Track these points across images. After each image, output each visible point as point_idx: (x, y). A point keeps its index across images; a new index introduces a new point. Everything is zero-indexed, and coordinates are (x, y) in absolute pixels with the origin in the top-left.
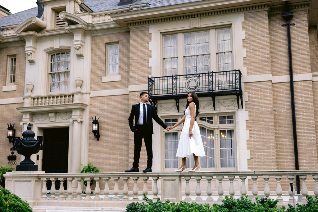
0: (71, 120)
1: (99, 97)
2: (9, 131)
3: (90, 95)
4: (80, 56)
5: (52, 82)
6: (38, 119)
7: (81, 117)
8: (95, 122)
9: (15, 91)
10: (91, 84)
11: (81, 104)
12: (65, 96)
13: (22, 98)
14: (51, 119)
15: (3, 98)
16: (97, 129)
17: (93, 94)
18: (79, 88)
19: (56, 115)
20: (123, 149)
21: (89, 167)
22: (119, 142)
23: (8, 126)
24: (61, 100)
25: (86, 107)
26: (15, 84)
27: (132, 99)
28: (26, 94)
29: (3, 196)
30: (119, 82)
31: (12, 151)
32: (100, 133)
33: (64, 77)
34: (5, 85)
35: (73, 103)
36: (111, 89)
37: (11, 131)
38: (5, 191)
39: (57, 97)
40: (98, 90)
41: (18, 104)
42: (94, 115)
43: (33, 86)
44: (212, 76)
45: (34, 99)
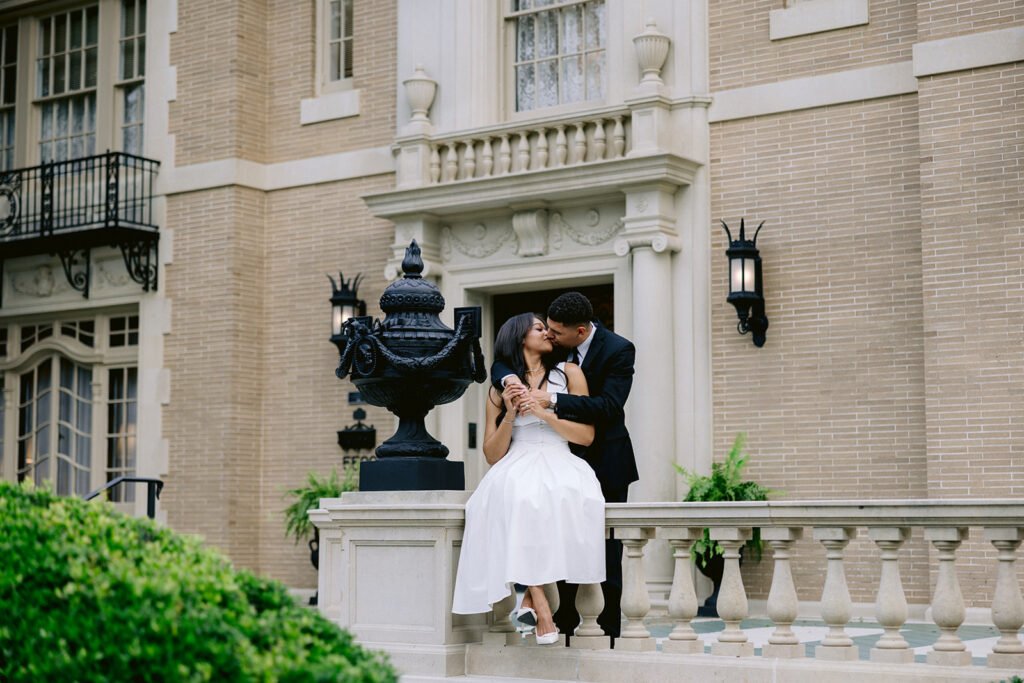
0: (620, 246)
1: (756, 121)
2: (337, 309)
3: (712, 109)
5: (520, 62)
6: (463, 249)
7: (669, 225)
8: (743, 250)
9: (357, 116)
10: (714, 55)
11: (666, 161)
12: (588, 126)
13: (386, 150)
14: (524, 243)
15: (306, 154)
16: (750, 287)
17: (726, 105)
18: (652, 79)
19: (547, 225)
20: (891, 389)
21: (720, 482)
22: (868, 351)
23: (334, 286)
24: (567, 147)
25: (693, 174)
26: (356, 87)
27: (936, 118)
28: (406, 130)
29: (246, 621)
30: (861, 30)
31: (355, 408)
32: (767, 305)
33: (580, 30)
34: (313, 94)
35: (629, 155)
36: (817, 73)
37: (345, 308)
38: (261, 591)
39: (550, 132)
40: (748, 85)
41: (373, 180)
42: (732, 216)
43: (433, 87)
45: (444, 148)
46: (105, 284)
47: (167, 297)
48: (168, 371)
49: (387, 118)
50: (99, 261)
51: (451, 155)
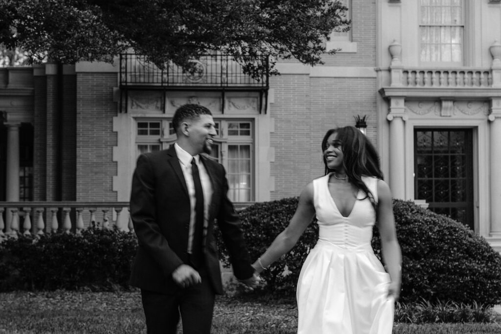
0: (491, 117)
4: (495, 2)
12: (470, 73)
13: (370, 69)
14: (443, 111)
15: (329, 64)
24: (463, 79)
26: (354, 41)
37: (362, 129)
39: (454, 73)
44: (227, 60)
45: (406, 72)
46: (233, 108)
47: (271, 117)
48: (273, 149)
49: (370, 56)
50: (229, 98)
51: (410, 75)
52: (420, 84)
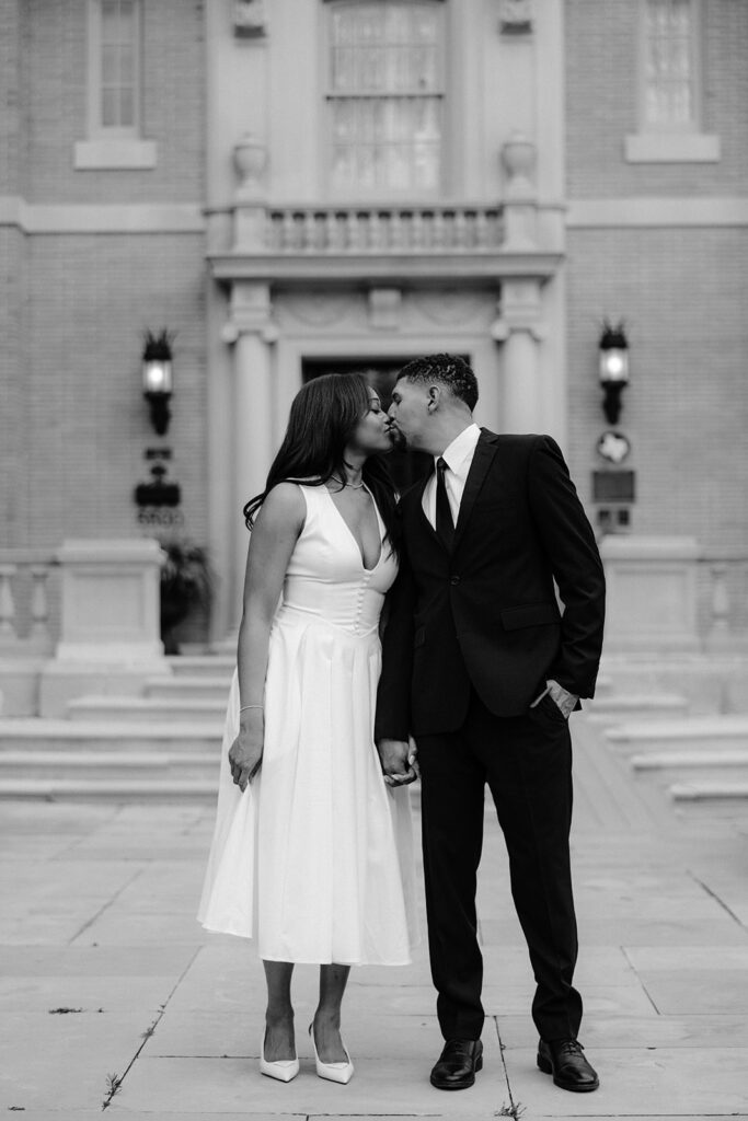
0: (501, 331)
1: (610, 232)
3: (568, 215)
4: (517, 29)
10: (569, 166)
12: (449, 214)
14: (376, 316)
19: (402, 303)
24: (431, 231)
26: (143, 136)
30: (711, 168)
31: (152, 464)
36: (670, 197)
37: (159, 364)
39: (406, 215)
40: (603, 198)
41: (174, 237)
43: (265, 155)
45: (277, 215)
51: (289, 223)
52: (316, 245)
